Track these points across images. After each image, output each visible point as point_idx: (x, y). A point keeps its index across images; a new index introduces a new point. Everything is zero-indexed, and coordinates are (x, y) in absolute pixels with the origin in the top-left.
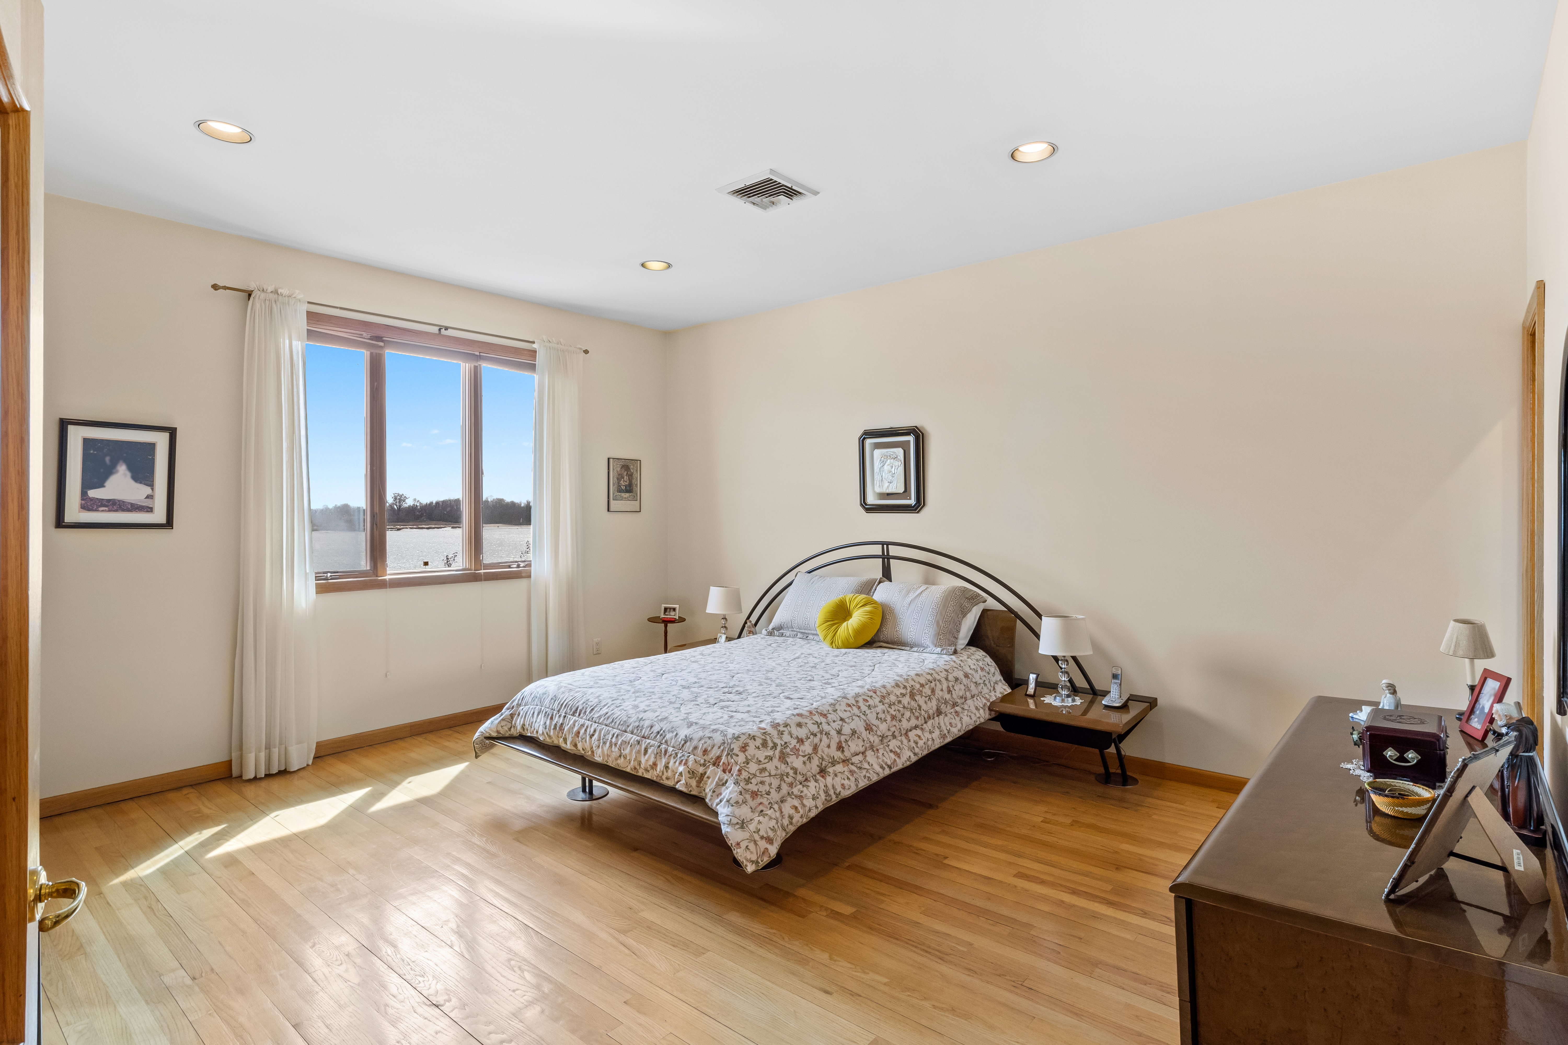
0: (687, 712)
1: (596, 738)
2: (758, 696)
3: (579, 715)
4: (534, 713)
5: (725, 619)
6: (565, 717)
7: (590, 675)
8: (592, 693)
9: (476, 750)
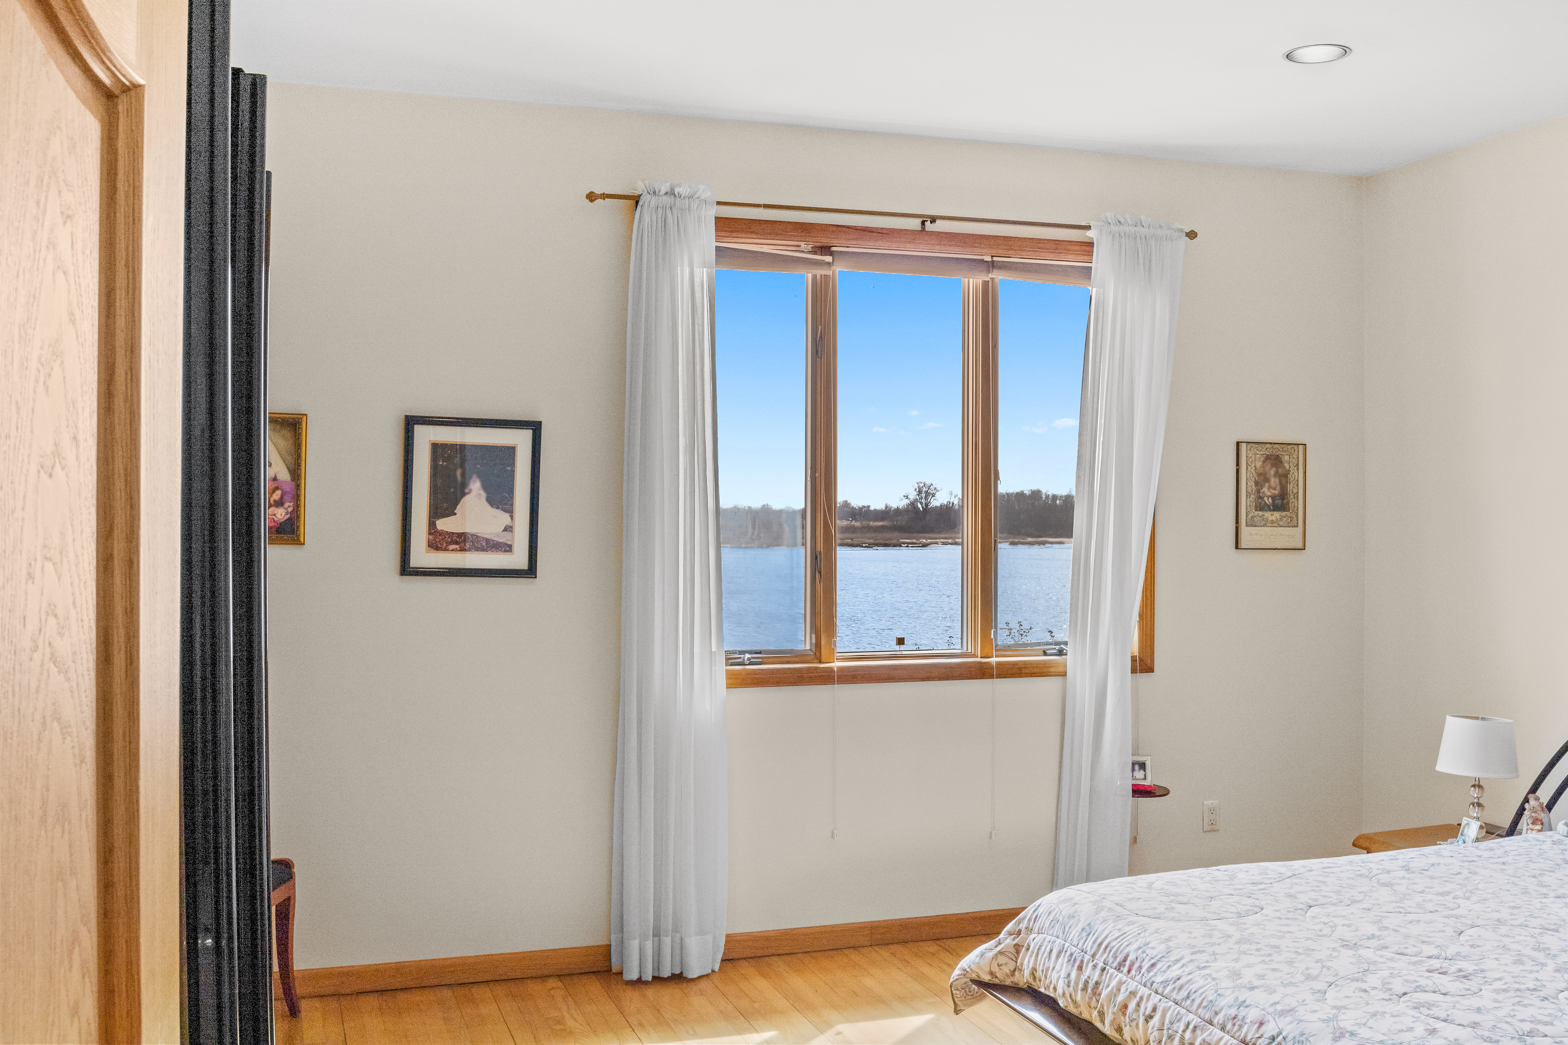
0: (1339, 1003)
1: (1157, 1025)
2: (1504, 990)
3: (1129, 972)
4: (1051, 951)
5: (1480, 786)
6: (1103, 970)
7: (1163, 889)
8: (1157, 931)
9: (956, 999)
